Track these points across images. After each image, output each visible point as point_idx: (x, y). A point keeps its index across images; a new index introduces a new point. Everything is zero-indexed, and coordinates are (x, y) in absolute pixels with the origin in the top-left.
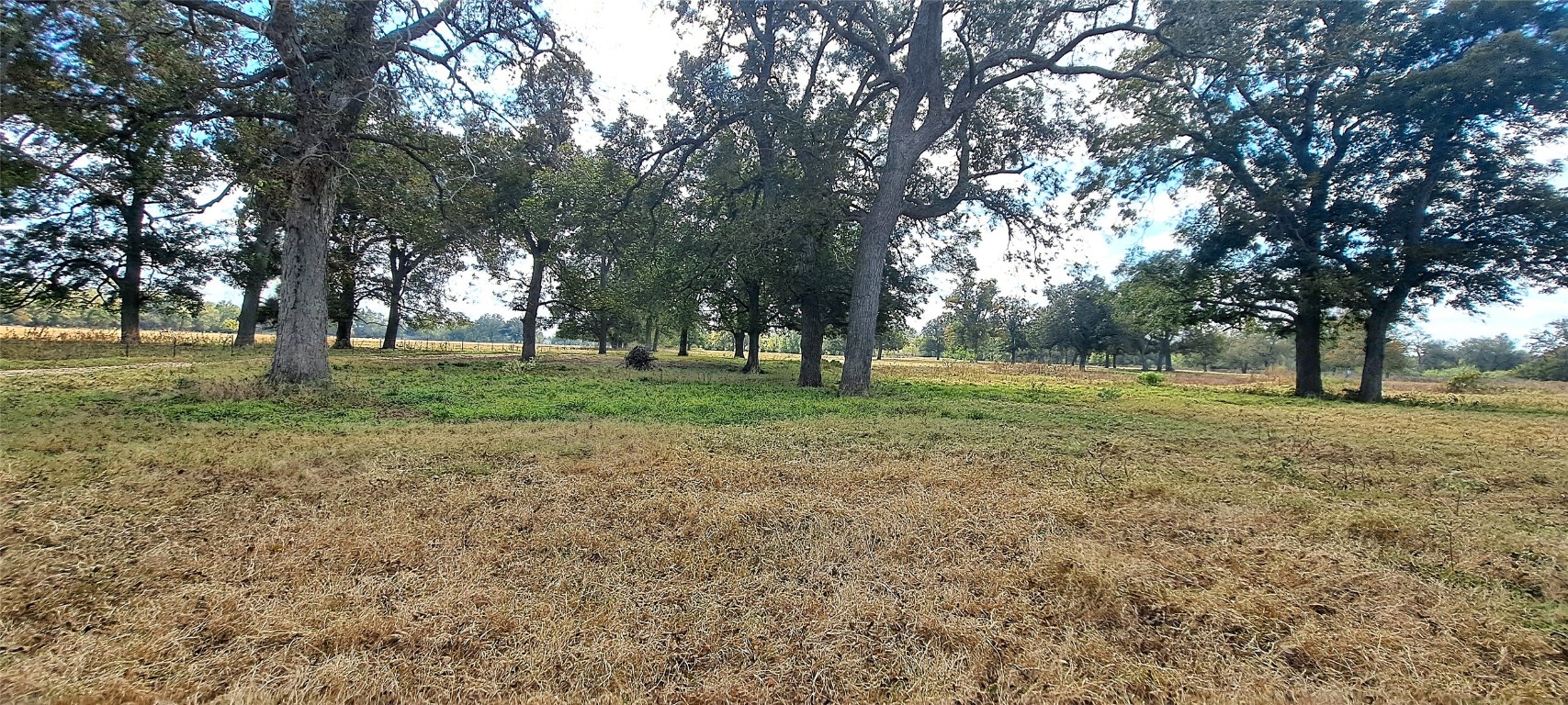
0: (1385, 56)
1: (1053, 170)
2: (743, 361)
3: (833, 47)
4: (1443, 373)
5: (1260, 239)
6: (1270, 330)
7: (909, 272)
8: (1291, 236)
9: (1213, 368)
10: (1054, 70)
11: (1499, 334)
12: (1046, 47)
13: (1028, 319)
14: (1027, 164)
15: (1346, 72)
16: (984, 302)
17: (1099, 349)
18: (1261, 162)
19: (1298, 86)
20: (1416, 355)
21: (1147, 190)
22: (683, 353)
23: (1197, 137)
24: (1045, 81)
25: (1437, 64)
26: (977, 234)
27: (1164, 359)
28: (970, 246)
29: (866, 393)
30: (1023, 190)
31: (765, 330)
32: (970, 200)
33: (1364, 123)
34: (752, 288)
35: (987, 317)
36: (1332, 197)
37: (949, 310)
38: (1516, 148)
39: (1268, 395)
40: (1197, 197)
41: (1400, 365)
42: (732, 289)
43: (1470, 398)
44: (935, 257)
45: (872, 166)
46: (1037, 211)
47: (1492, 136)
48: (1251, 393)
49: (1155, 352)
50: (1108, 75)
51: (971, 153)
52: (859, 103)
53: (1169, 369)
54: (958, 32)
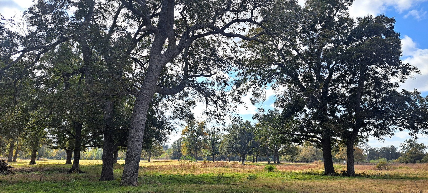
0: (342, 40)
1: (223, 76)
2: (70, 166)
3: (124, 11)
4: (376, 161)
5: (306, 108)
6: (314, 145)
7: (162, 119)
8: (316, 107)
9: (296, 161)
10: (224, 34)
11: (391, 145)
12: (219, 24)
13: (220, 140)
14: (213, 73)
15: (330, 45)
16: (200, 132)
17: (250, 154)
18: (305, 77)
19: (314, 49)
20: (367, 154)
21: (263, 86)
22: (33, 162)
23: (281, 65)
24: (220, 38)
25: (358, 45)
26: (194, 102)
27: (276, 158)
28: (191, 108)
29: (135, 184)
30: (212, 84)
31: (84, 148)
32: (188, 86)
33: (337, 65)
34: (77, 126)
35: (202, 139)
36: (330, 92)
37: (184, 136)
38: (385, 77)
39: (315, 174)
40: (283, 89)
41: (361, 158)
42: (66, 126)
43: (384, 172)
44: (174, 112)
45: (144, 67)
46: (218, 93)
47: (377, 72)
48: (309, 174)
49: (273, 155)
50: (244, 38)
51: (189, 66)
52: (137, 38)
53: (279, 163)
54: (181, 13)
